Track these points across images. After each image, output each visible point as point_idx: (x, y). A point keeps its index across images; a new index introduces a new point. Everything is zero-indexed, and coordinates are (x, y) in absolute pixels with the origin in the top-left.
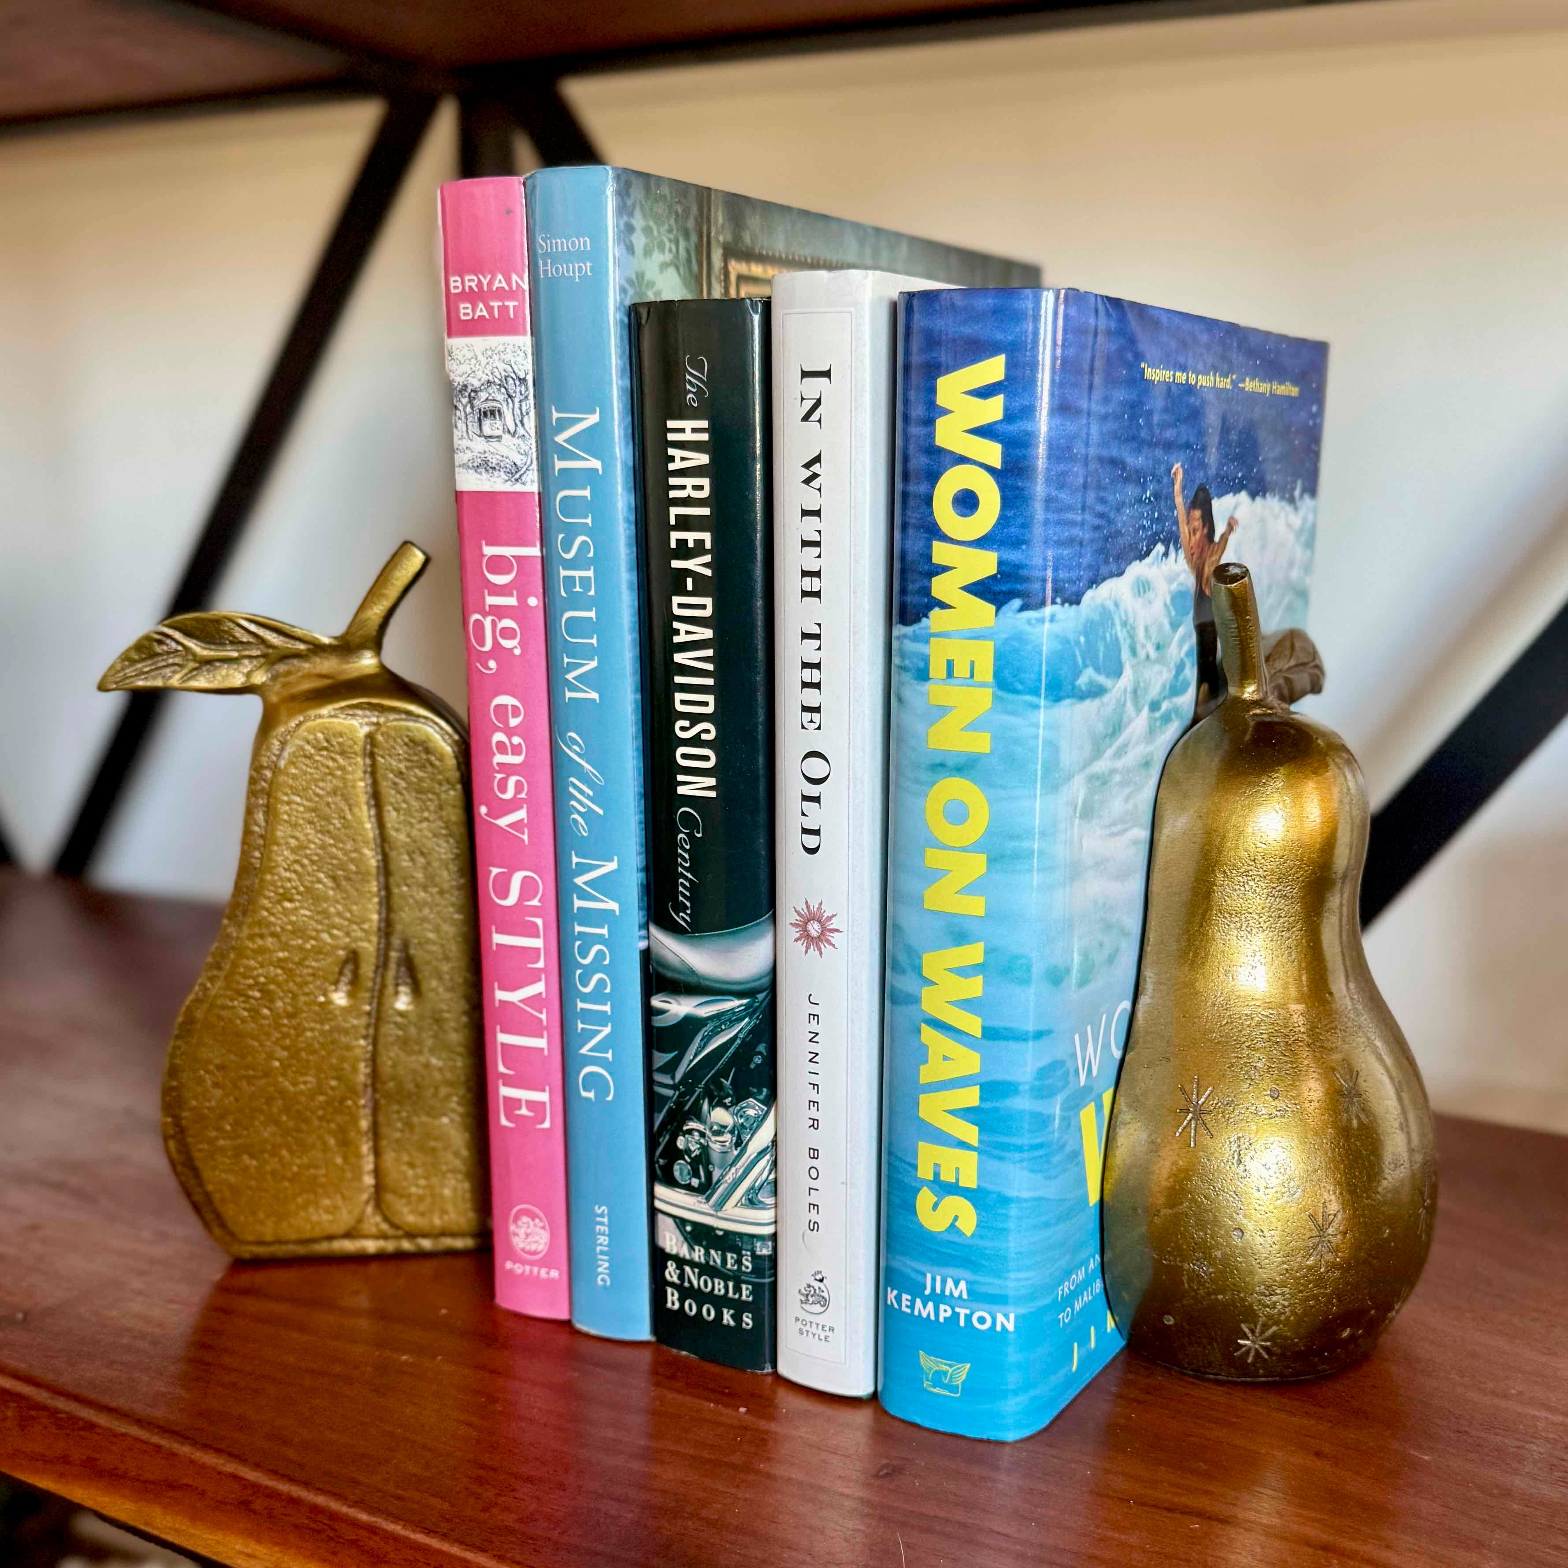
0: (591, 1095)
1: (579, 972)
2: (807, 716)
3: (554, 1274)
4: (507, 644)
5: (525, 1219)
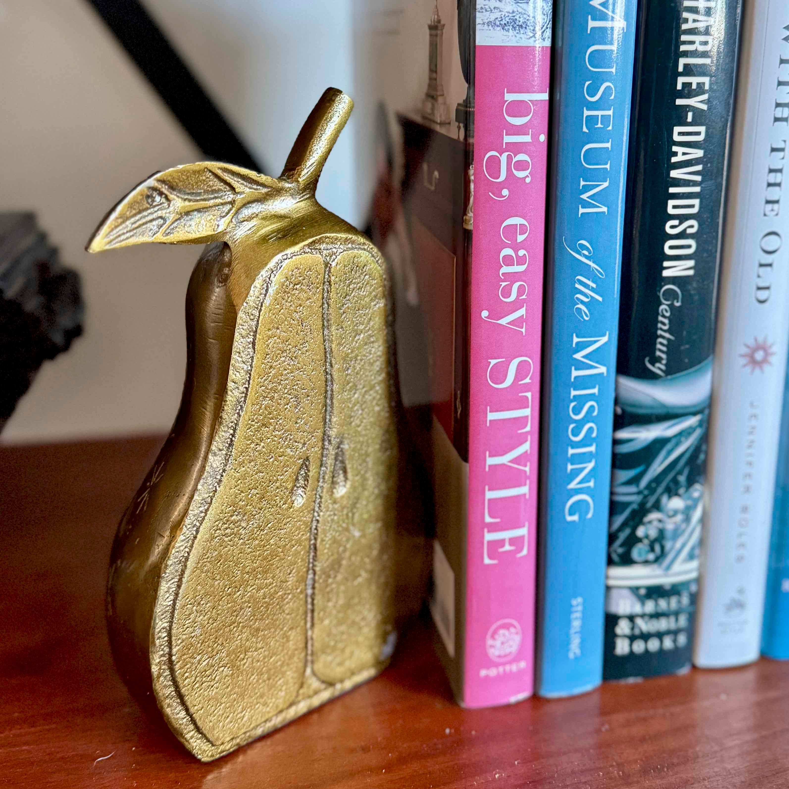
0: (575, 518)
1: (572, 426)
2: (769, 206)
3: (522, 665)
4: (520, 174)
5: (502, 632)
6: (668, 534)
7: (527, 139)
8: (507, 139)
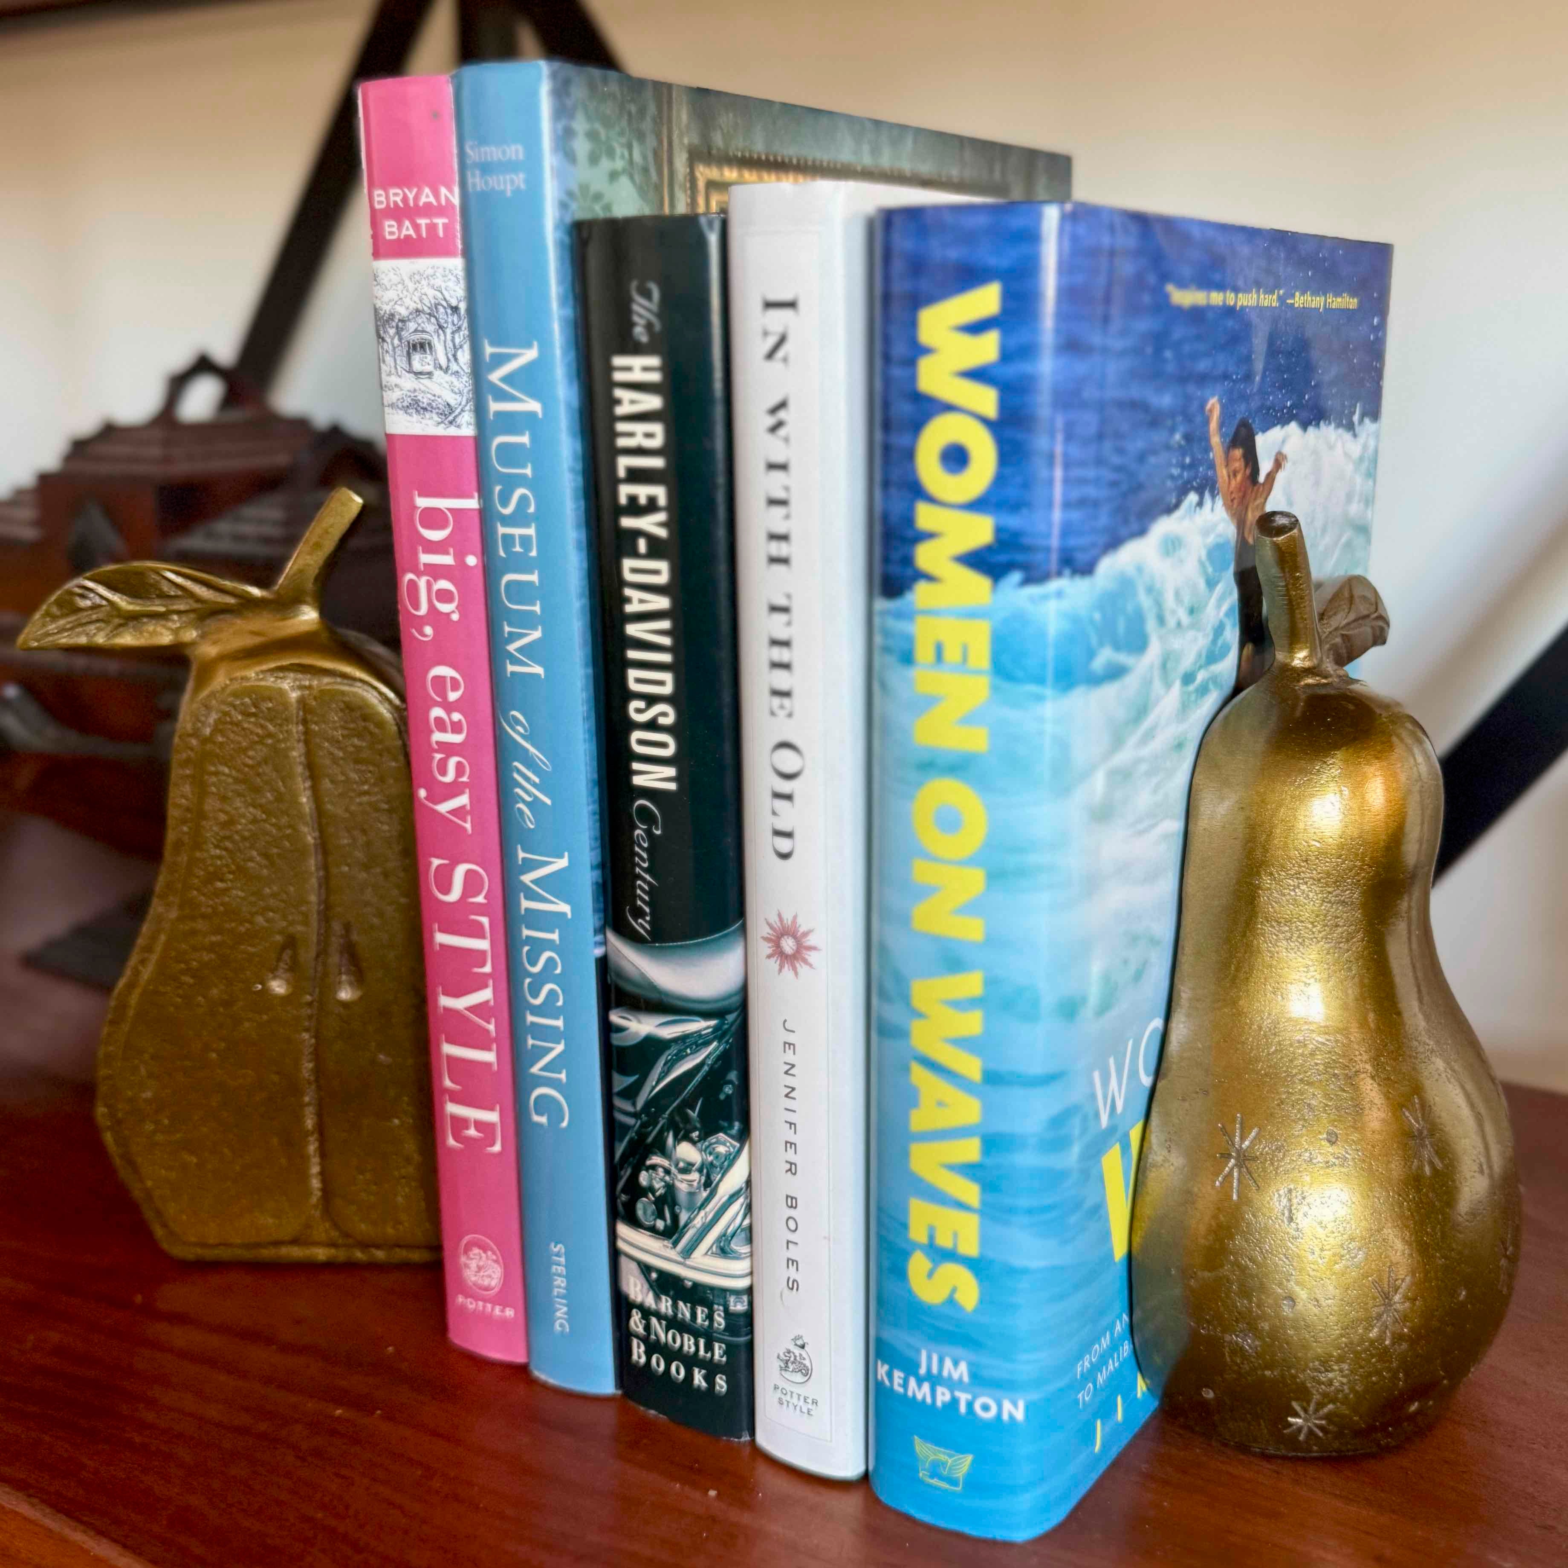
0: (543, 1120)
1: (528, 980)
2: (776, 701)
3: (509, 1313)
4: (444, 608)
5: (476, 1251)
6: (682, 1198)
7: (447, 560)
8: (426, 558)
